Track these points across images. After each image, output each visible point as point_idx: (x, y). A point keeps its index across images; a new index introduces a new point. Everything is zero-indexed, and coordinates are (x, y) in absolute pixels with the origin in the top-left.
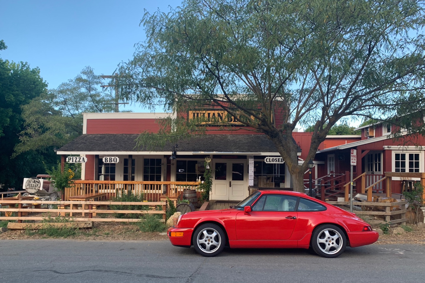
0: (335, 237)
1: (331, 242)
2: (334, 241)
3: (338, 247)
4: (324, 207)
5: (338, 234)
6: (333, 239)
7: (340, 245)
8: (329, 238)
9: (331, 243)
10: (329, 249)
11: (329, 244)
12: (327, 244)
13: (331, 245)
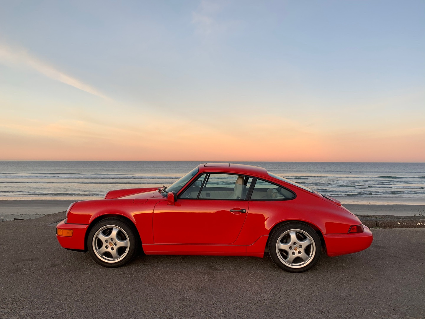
0: (305, 243)
1: (298, 250)
2: (302, 250)
3: (307, 259)
4: (291, 194)
5: (310, 240)
6: (301, 246)
7: (310, 255)
8: (295, 243)
9: (296, 252)
10: (292, 260)
11: (294, 253)
12: (290, 252)
13: (297, 255)
